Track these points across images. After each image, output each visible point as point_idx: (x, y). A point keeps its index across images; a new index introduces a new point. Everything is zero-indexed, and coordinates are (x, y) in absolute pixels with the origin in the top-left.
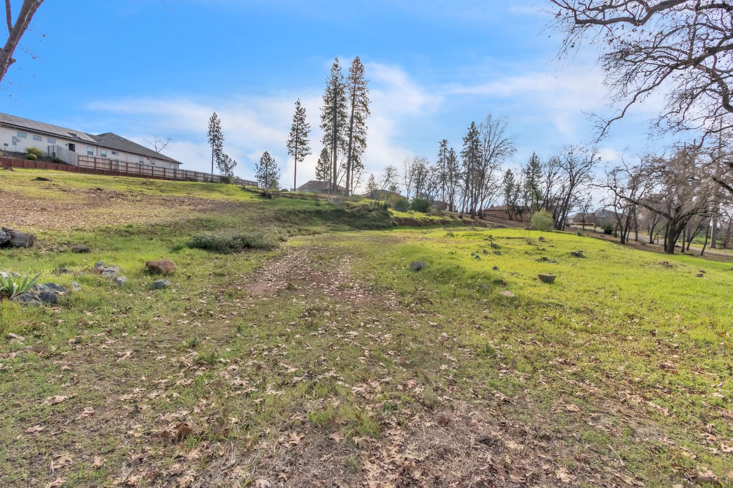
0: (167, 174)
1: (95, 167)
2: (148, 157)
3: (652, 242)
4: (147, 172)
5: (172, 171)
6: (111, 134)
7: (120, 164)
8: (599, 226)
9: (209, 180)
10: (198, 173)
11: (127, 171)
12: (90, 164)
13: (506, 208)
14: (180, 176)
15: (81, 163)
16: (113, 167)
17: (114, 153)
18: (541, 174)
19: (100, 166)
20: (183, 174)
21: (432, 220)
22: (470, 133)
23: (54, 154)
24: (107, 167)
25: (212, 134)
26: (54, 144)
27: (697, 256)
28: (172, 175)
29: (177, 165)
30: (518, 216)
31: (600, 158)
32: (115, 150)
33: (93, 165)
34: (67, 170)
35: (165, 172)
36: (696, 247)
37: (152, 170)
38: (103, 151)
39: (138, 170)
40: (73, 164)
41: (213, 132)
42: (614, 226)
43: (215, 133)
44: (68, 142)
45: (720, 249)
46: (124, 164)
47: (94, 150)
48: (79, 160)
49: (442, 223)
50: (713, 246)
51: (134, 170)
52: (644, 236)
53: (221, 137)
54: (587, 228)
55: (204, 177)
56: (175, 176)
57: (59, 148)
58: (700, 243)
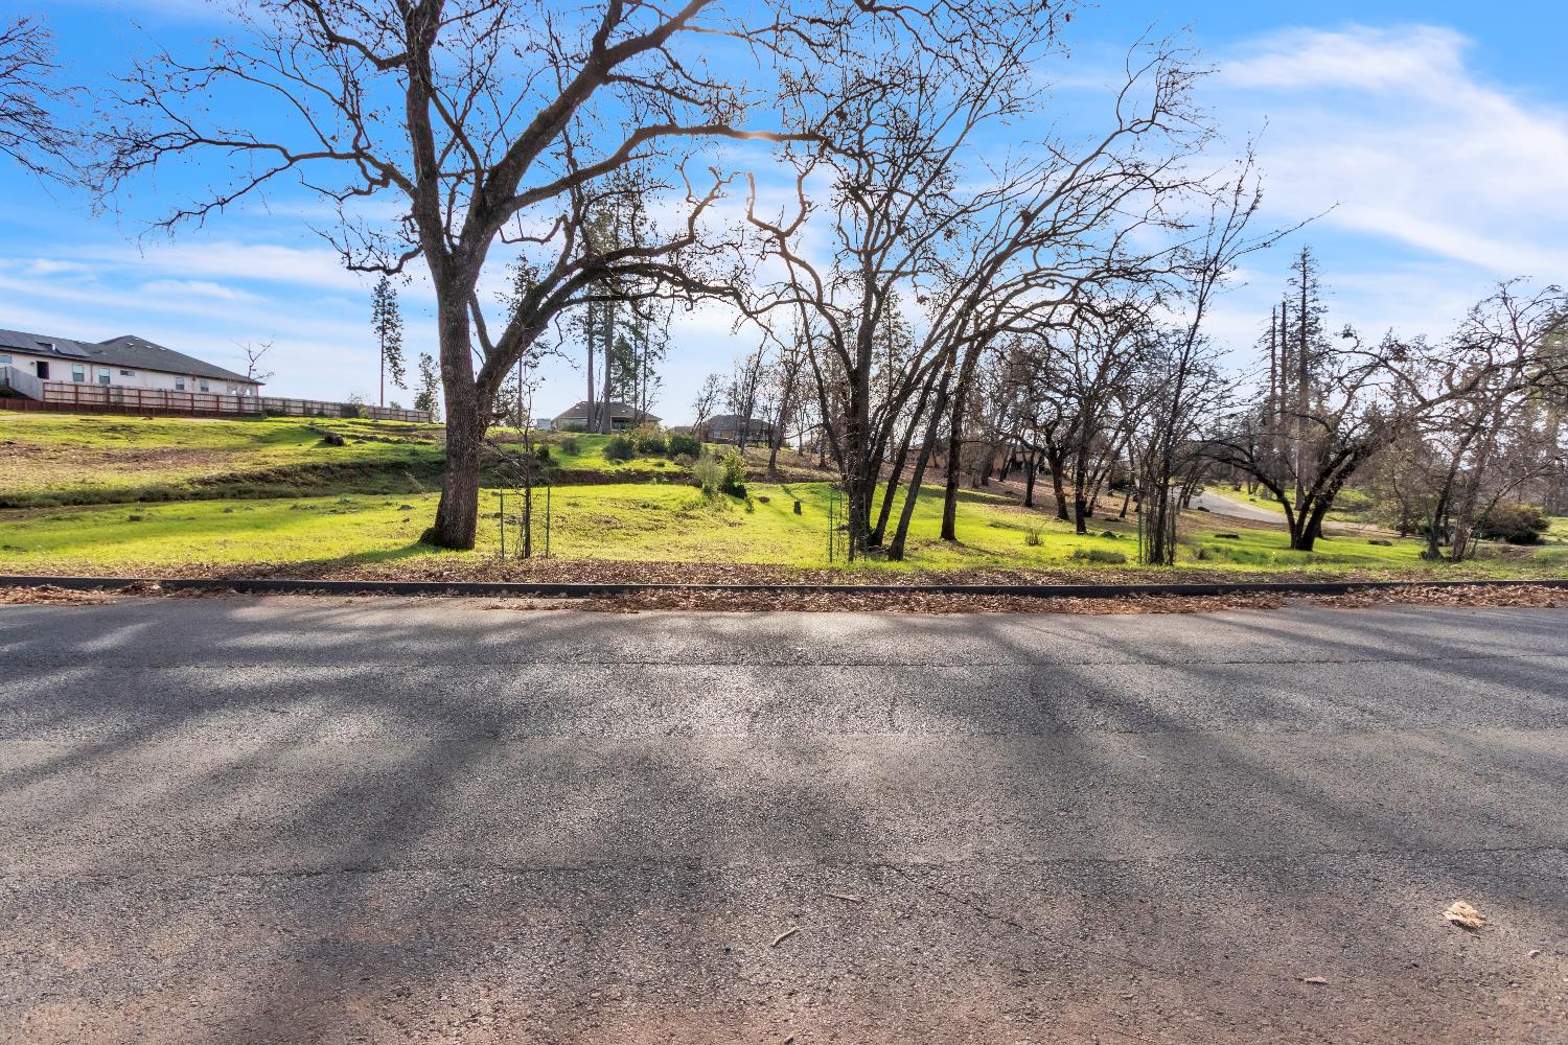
0: (223, 406)
1: (77, 400)
2: (194, 377)
4: (181, 403)
5: (235, 400)
6: (131, 338)
7: (125, 392)
9: (315, 412)
10: (289, 400)
11: (140, 404)
12: (66, 396)
14: (252, 407)
15: (48, 395)
16: (112, 399)
17: (123, 373)
19: (86, 399)
20: (257, 404)
23: (7, 380)
24: (101, 399)
25: (380, 317)
26: (7, 365)
28: (234, 407)
29: (254, 388)
32: (126, 368)
33: (72, 397)
34: (21, 408)
35: (218, 401)
37: (192, 400)
38: (104, 371)
39: (163, 402)
40: (35, 398)
41: (383, 314)
43: (386, 316)
44: (35, 360)
46: (135, 393)
47: (85, 369)
48: (45, 391)
51: (154, 402)
53: (398, 324)
55: (304, 407)
56: (240, 409)
57: (15, 372)
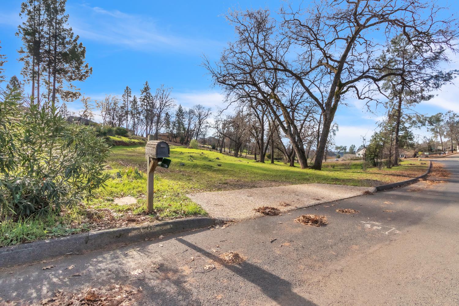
3: (230, 153)
8: (210, 145)
13: (167, 134)
18: (184, 117)
21: (134, 142)
22: (146, 88)
27: (244, 158)
30: (174, 139)
31: (211, 113)
36: (244, 154)
42: (216, 145)
45: (251, 154)
49: (140, 144)
50: (249, 154)
52: (227, 150)
54: (205, 146)
58: (245, 152)
